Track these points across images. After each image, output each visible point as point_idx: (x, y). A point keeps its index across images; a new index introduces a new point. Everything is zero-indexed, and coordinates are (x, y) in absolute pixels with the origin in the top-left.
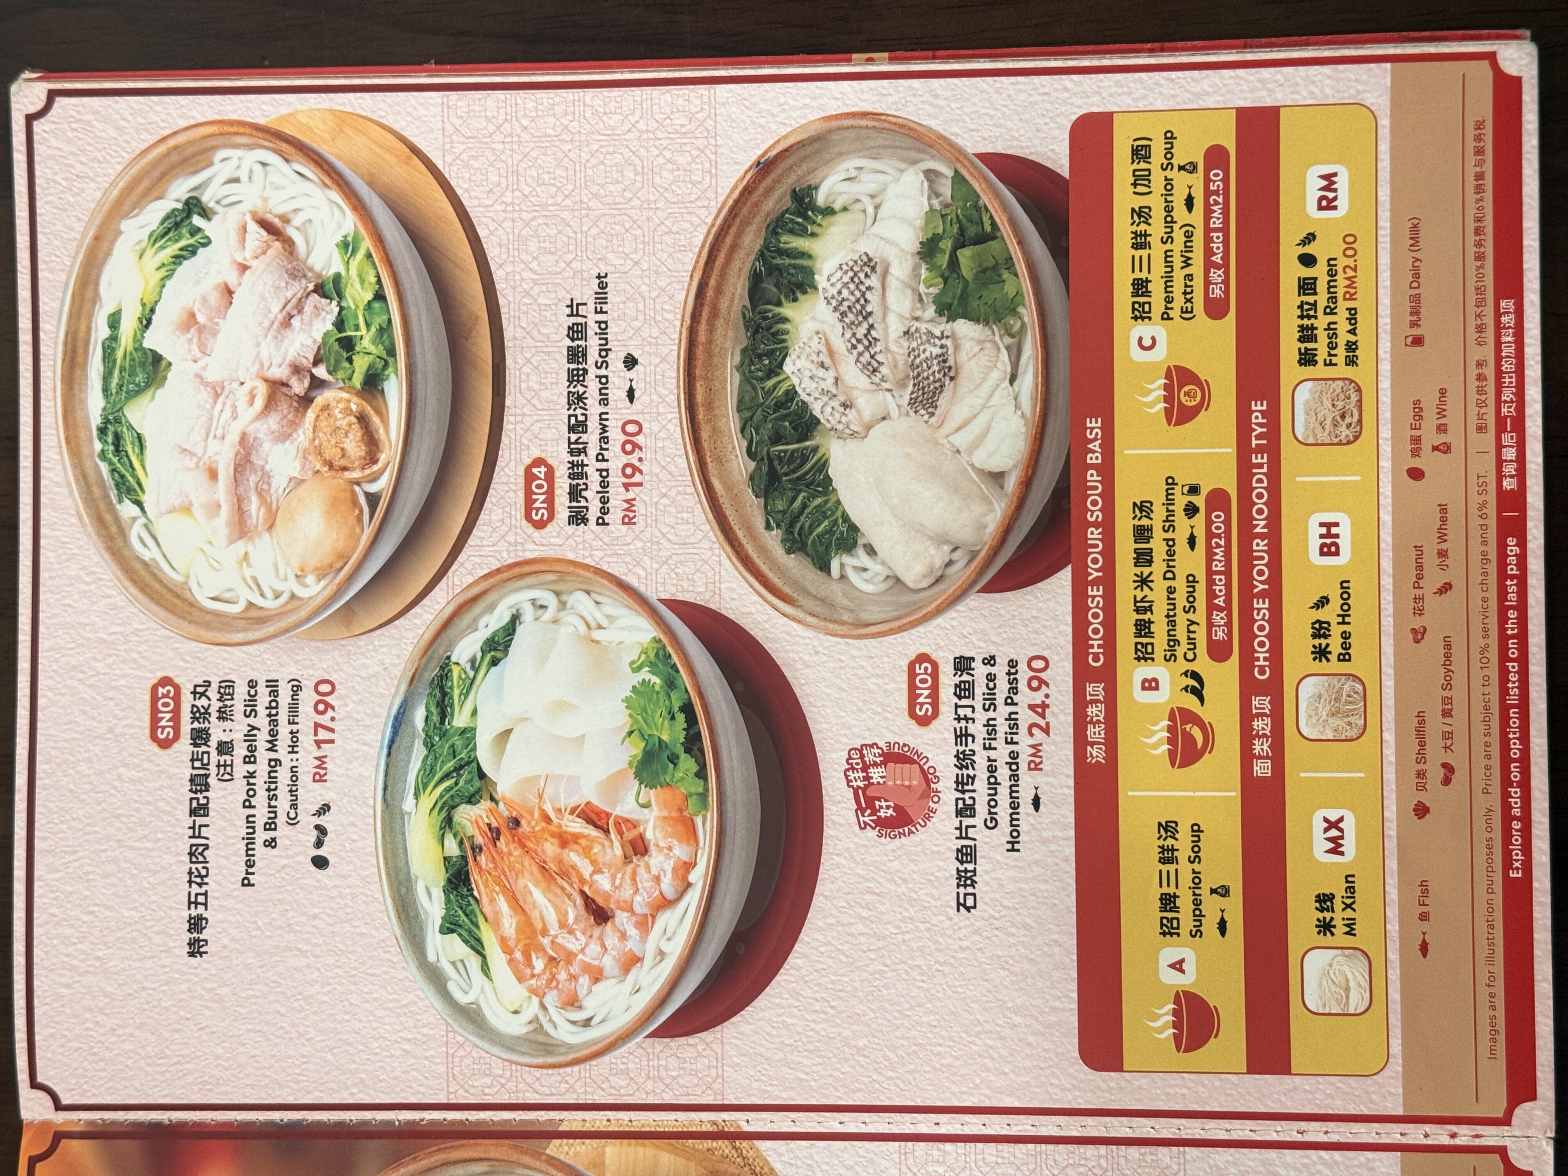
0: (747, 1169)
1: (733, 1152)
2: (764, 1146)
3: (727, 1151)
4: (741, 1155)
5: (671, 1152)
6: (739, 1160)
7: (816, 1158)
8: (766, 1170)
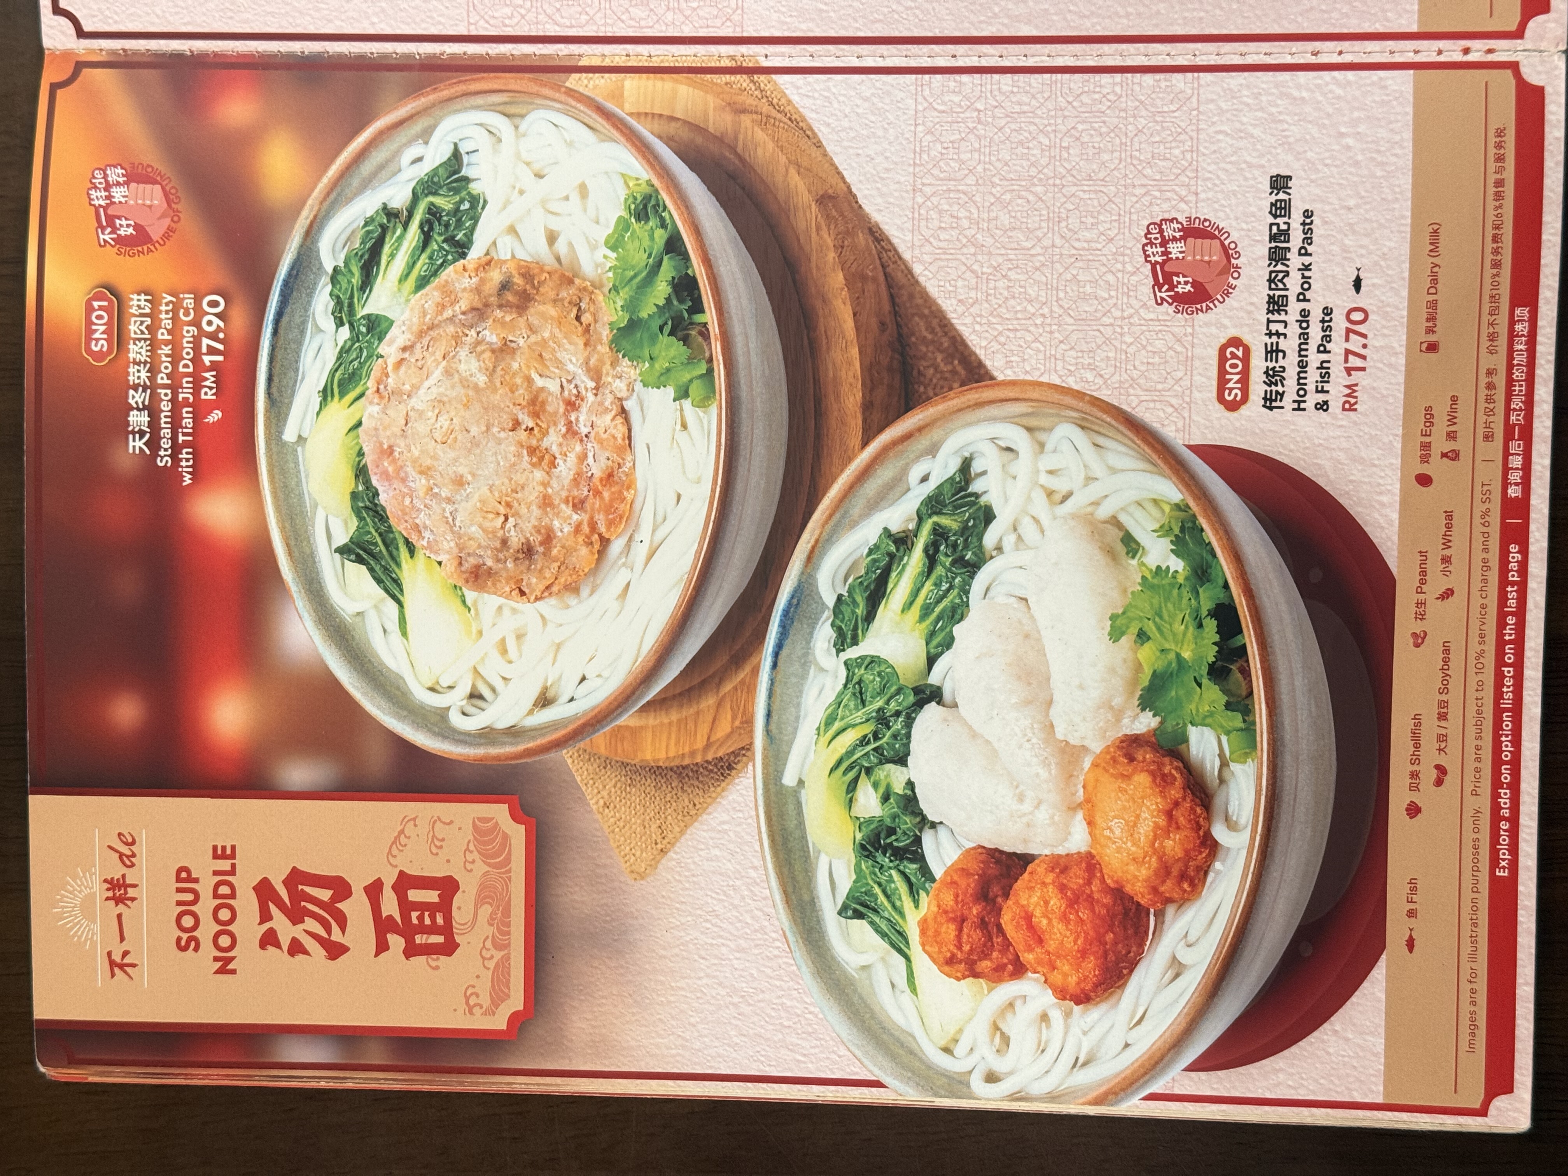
0: (764, 100)
1: (751, 85)
2: (782, 80)
3: (744, 85)
4: (759, 88)
5: (689, 86)
6: (756, 93)
7: (834, 90)
8: (783, 101)
